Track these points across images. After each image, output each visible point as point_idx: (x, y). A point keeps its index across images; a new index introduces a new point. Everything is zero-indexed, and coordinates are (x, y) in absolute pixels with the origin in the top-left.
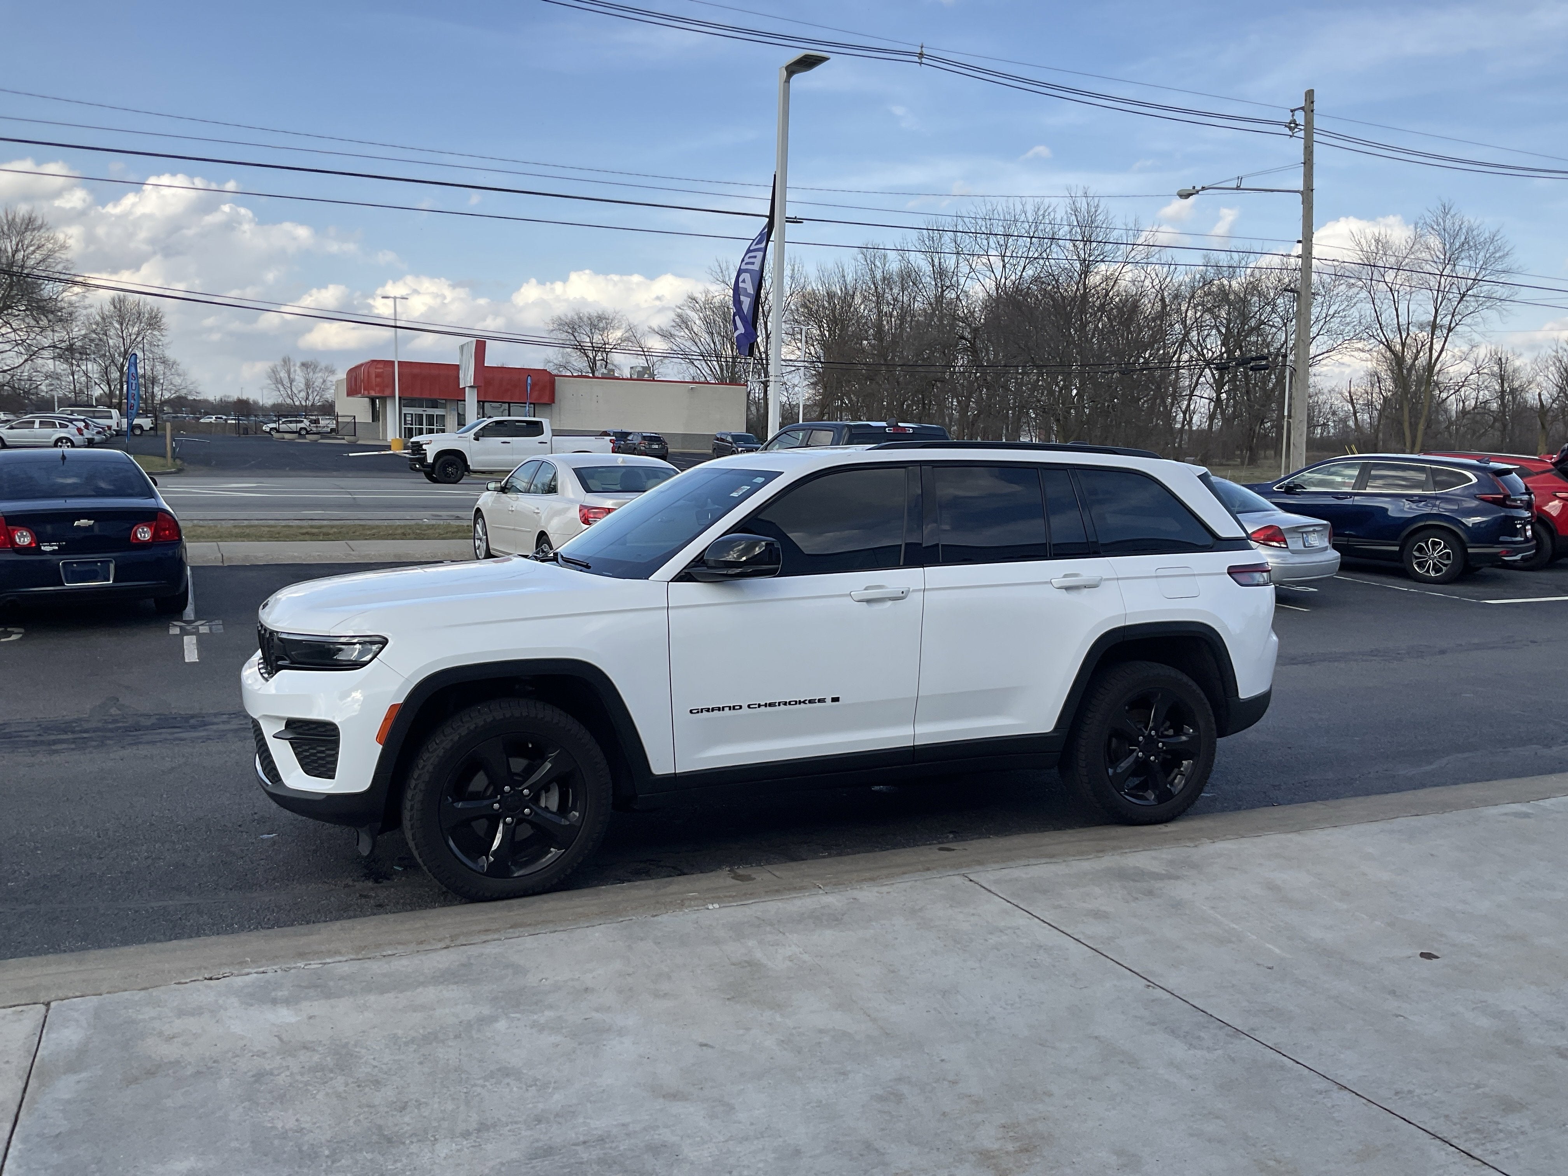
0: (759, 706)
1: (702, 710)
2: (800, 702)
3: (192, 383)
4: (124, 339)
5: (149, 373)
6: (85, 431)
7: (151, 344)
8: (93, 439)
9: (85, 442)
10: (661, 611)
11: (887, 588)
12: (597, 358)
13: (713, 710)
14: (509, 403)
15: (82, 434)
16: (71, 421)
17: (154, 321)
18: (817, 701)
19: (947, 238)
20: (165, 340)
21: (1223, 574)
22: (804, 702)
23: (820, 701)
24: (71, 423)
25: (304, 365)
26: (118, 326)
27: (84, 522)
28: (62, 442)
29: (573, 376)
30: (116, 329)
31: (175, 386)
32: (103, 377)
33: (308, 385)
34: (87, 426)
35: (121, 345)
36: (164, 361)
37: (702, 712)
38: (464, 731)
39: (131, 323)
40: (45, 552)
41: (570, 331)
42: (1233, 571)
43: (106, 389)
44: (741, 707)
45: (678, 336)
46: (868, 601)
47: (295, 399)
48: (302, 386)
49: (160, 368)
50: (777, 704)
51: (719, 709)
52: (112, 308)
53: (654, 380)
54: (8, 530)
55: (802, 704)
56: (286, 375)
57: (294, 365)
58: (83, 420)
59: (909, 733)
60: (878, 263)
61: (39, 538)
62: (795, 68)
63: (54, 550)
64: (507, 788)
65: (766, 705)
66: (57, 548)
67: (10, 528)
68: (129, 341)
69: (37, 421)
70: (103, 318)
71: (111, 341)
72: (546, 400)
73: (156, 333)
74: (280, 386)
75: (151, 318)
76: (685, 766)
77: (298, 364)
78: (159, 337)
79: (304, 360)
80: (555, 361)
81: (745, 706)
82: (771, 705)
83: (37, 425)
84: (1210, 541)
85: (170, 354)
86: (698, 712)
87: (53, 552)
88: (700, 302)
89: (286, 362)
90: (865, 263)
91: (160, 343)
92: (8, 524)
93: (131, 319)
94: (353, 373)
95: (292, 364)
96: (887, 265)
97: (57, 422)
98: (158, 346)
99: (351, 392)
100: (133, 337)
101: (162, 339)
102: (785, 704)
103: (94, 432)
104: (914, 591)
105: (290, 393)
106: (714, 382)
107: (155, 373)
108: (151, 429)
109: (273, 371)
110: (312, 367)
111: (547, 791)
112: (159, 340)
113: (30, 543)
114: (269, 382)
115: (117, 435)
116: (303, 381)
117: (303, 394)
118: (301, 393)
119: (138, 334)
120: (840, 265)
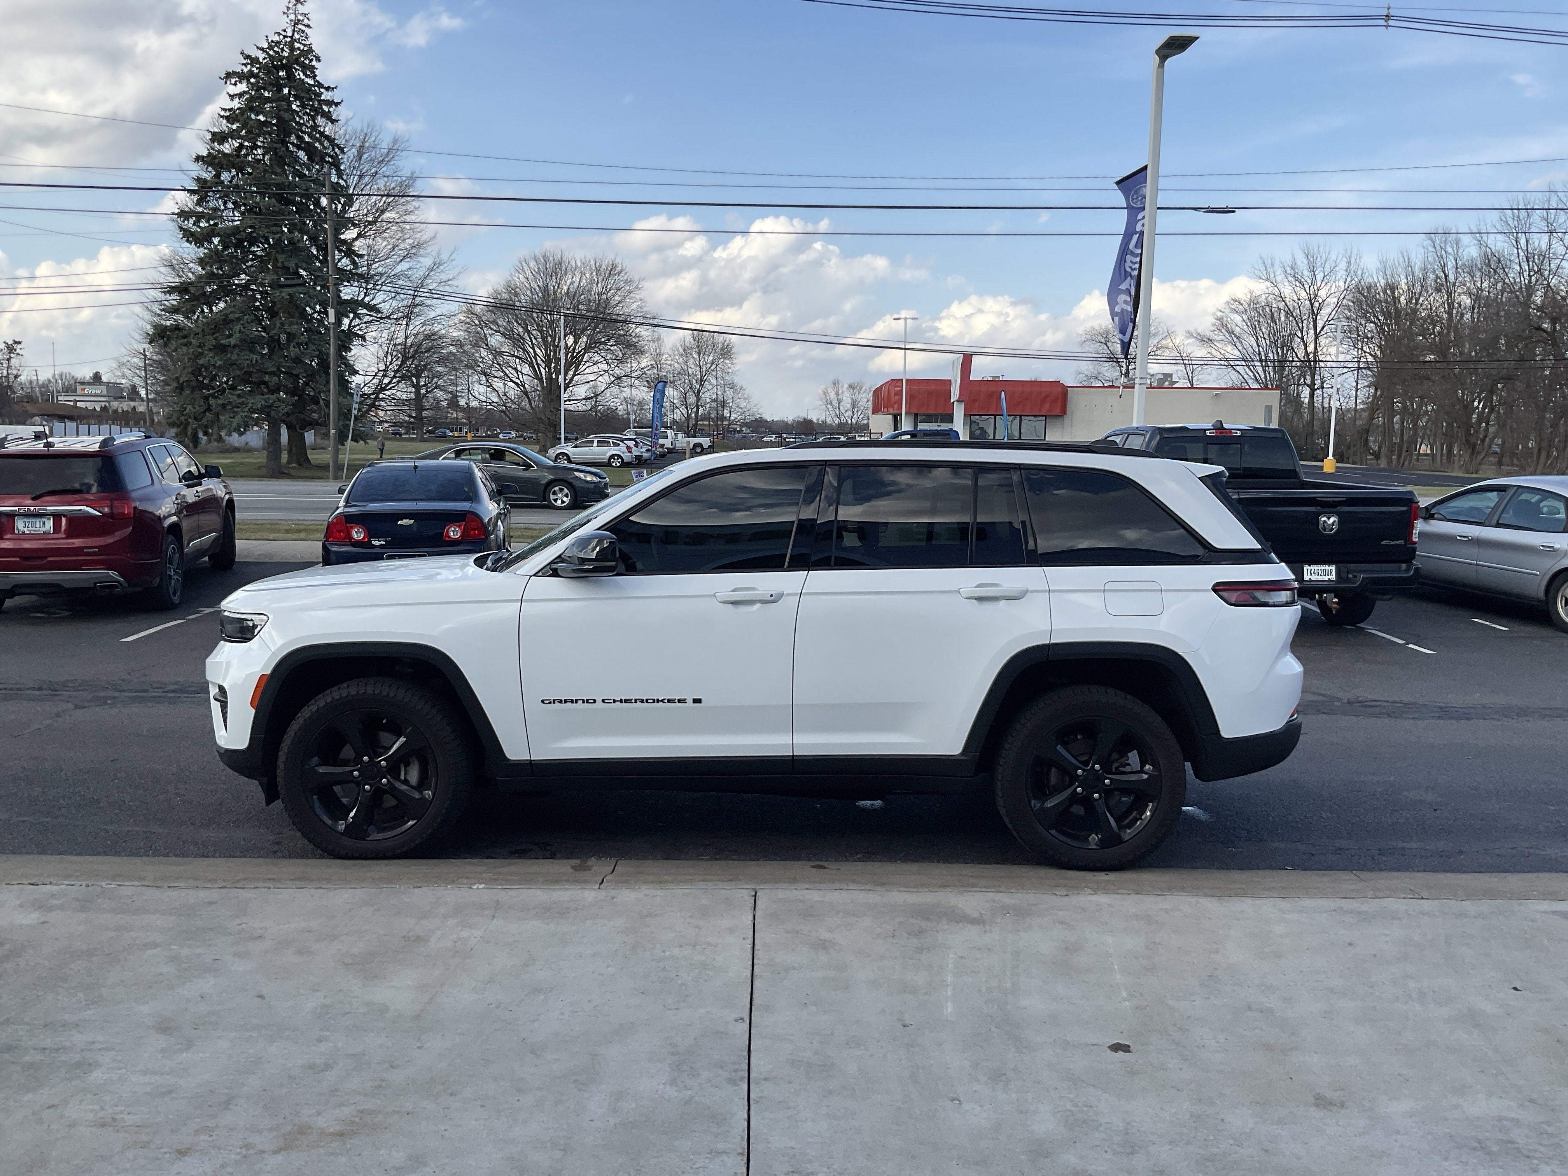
0: (614, 701)
1: (554, 701)
2: (658, 701)
3: (755, 406)
4: (700, 368)
5: (720, 397)
6: (634, 449)
7: (723, 370)
8: (642, 456)
9: (632, 458)
10: (515, 604)
11: (758, 590)
12: (1130, 367)
13: (566, 701)
14: (1020, 416)
15: (630, 452)
16: (622, 440)
17: (726, 352)
18: (676, 701)
19: (1537, 217)
20: (735, 368)
21: (1207, 590)
22: (662, 701)
23: (679, 701)
24: (622, 441)
25: (852, 387)
26: (696, 356)
27: (406, 522)
28: (614, 459)
29: (1104, 387)
30: (694, 358)
31: (741, 408)
32: (682, 401)
33: (854, 405)
34: (636, 445)
35: (698, 373)
36: (733, 386)
37: (554, 703)
38: (322, 704)
39: (707, 353)
40: (375, 546)
41: (1103, 341)
42: (1219, 588)
43: (685, 412)
44: (595, 701)
45: (1217, 341)
46: (734, 603)
47: (842, 418)
48: (849, 406)
49: (729, 393)
50: (633, 701)
51: (572, 701)
52: (692, 342)
53: (1192, 388)
54: (347, 527)
55: (661, 703)
56: (835, 396)
57: (842, 387)
58: (634, 440)
59: (788, 742)
60: (1449, 250)
61: (371, 534)
62: (1166, 52)
63: (382, 545)
64: (366, 758)
65: (621, 701)
66: (384, 543)
67: (348, 525)
68: (704, 369)
69: (596, 440)
70: (684, 350)
71: (690, 370)
72: (1057, 412)
73: (727, 361)
74: (829, 406)
75: (723, 349)
76: (539, 754)
77: (846, 386)
78: (729, 365)
79: (850, 382)
80: (1086, 373)
81: (599, 700)
82: (626, 701)
83: (595, 444)
84: (1200, 551)
85: (738, 380)
86: (550, 703)
87: (381, 546)
88: (1245, 303)
89: (835, 383)
90: (1434, 250)
91: (730, 371)
92: (347, 522)
93: (707, 350)
94: (877, 392)
95: (840, 385)
96: (1461, 251)
97: (611, 441)
98: (728, 373)
99: (876, 411)
100: (709, 366)
101: (732, 366)
102: (642, 701)
103: (644, 450)
104: (788, 594)
105: (838, 413)
106: (1256, 387)
107: (725, 398)
108: (709, 447)
109: (825, 393)
110: (858, 388)
111: (407, 765)
112: (729, 368)
113: (364, 538)
114: (821, 403)
115: (668, 452)
116: (849, 401)
117: (850, 413)
118: (847, 413)
119: (712, 363)
120: (1405, 254)
